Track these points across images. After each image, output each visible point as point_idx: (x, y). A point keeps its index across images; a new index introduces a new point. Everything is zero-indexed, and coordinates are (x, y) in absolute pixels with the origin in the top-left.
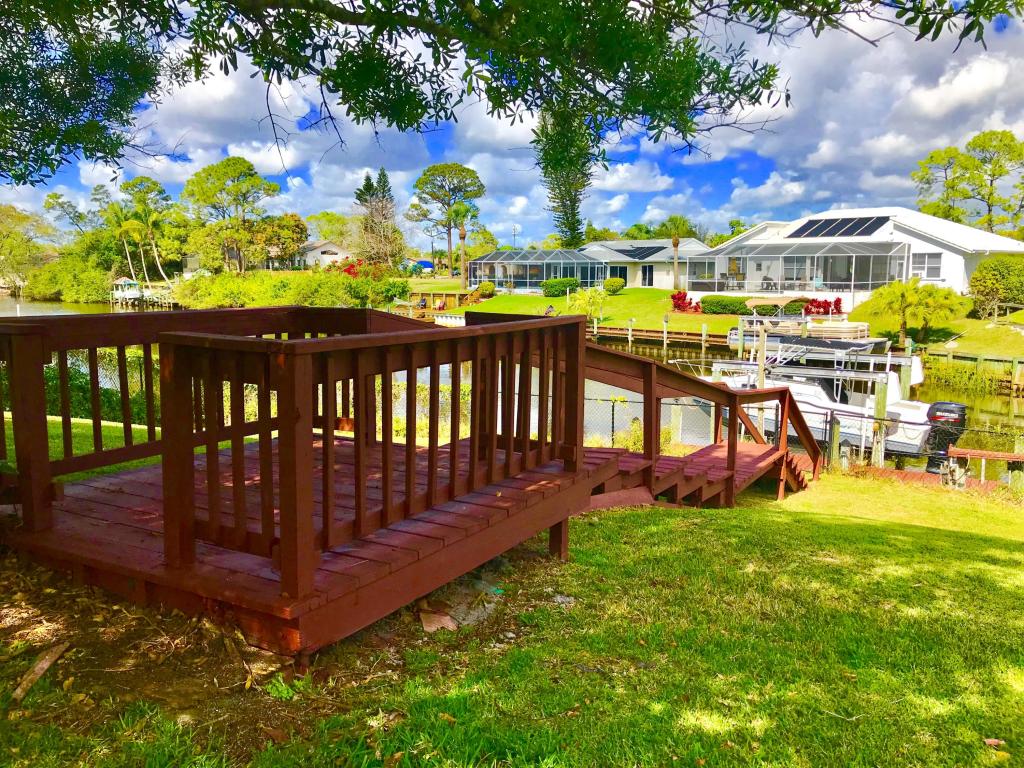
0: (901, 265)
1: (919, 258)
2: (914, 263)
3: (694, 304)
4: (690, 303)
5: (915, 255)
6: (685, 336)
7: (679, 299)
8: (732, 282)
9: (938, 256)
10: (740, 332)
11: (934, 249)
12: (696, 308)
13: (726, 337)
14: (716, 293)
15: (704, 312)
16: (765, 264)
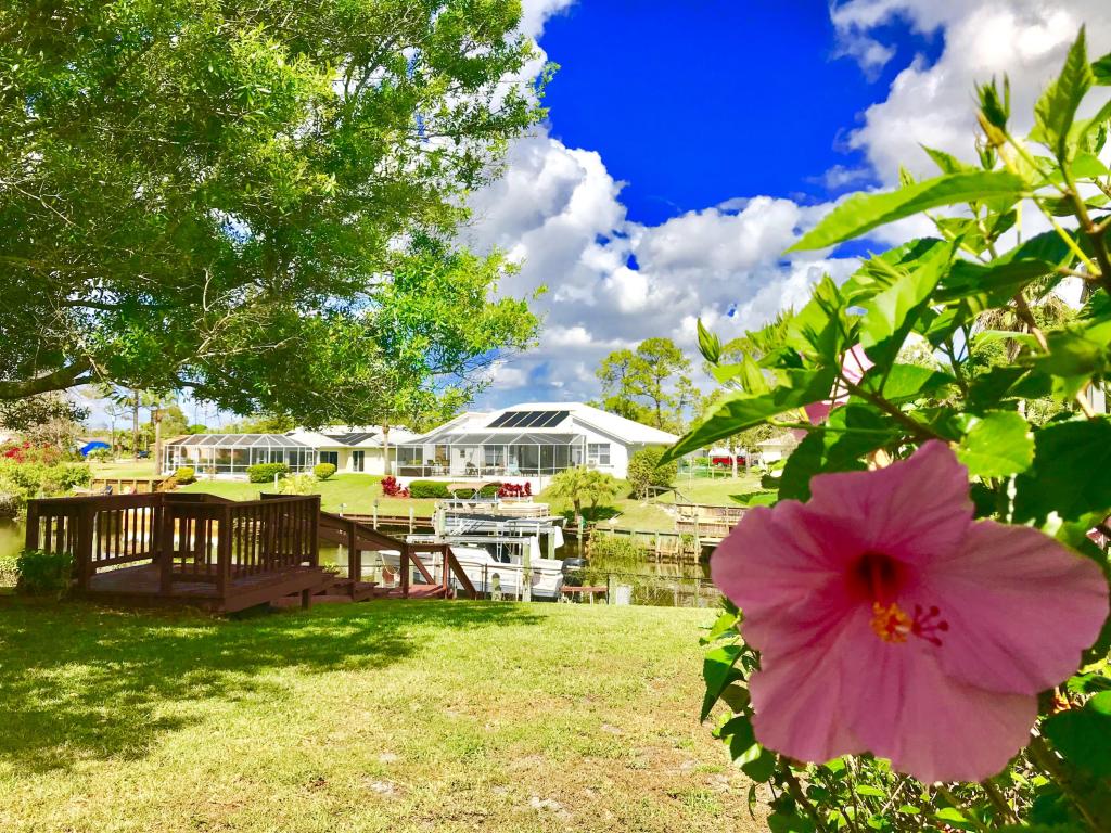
0: (580, 453)
1: (594, 447)
2: (590, 451)
3: (403, 489)
4: (399, 488)
5: (590, 445)
6: (394, 520)
7: (389, 484)
8: (438, 468)
9: (607, 446)
11: (604, 440)
12: (405, 493)
13: (430, 519)
14: (423, 479)
15: (412, 497)
16: (468, 451)
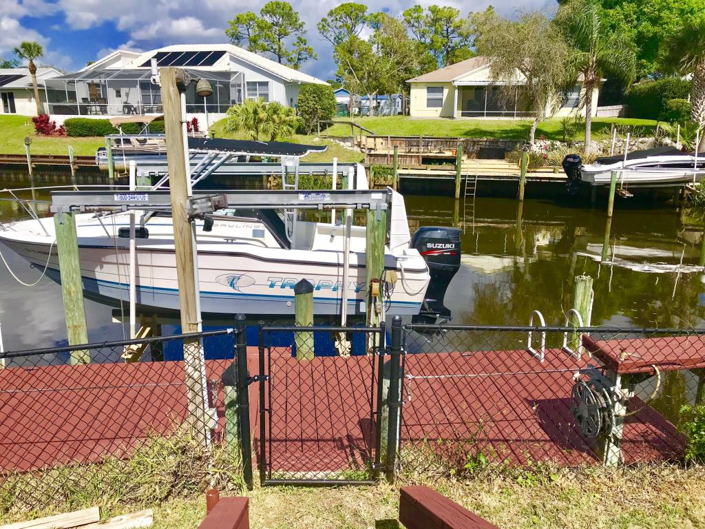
0: (239, 91)
1: (252, 85)
2: (249, 90)
3: (58, 127)
4: (54, 127)
5: (248, 83)
6: (52, 159)
7: (42, 122)
8: (95, 107)
9: (266, 84)
10: (108, 151)
11: (263, 79)
12: (61, 132)
13: (94, 158)
14: (80, 116)
15: (69, 135)
16: (123, 91)
